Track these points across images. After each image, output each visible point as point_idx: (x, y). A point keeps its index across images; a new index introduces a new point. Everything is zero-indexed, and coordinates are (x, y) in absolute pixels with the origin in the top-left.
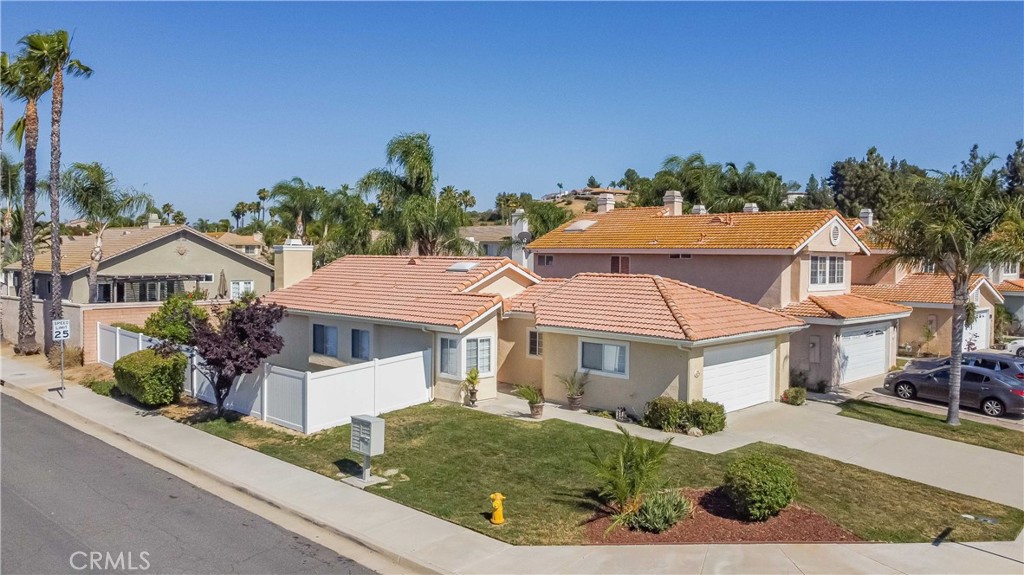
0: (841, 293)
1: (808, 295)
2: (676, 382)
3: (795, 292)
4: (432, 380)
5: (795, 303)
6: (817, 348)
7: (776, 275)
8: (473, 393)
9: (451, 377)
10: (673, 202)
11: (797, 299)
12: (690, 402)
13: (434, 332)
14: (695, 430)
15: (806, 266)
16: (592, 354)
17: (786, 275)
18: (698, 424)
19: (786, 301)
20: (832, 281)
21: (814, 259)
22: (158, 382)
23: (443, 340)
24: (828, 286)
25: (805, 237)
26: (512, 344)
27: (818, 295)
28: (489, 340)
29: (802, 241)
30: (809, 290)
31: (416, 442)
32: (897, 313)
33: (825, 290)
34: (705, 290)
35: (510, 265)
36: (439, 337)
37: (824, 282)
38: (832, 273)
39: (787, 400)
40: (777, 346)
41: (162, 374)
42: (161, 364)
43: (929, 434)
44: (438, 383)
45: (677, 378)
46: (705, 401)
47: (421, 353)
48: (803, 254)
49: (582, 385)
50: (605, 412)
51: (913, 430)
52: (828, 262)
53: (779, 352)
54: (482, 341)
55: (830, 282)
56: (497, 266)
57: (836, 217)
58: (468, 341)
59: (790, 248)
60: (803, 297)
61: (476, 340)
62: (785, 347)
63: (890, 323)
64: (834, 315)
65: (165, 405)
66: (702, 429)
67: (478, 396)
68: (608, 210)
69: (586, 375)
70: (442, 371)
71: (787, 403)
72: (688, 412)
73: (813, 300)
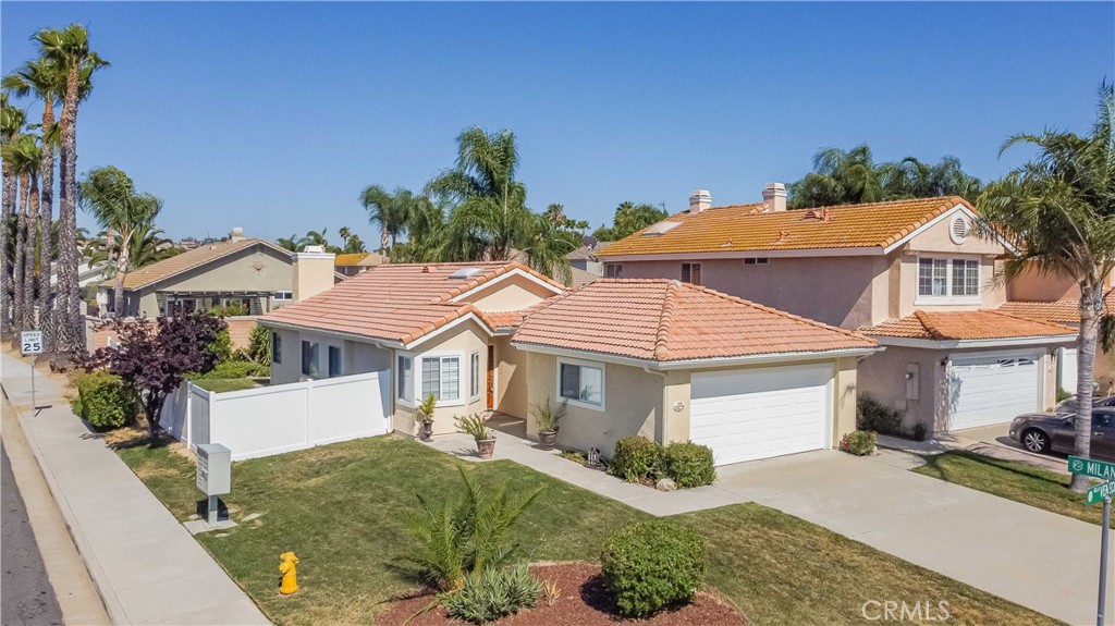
0: (975, 309)
1: (914, 309)
2: (651, 417)
3: (894, 307)
4: (390, 408)
5: (894, 320)
6: (915, 380)
7: (864, 284)
8: (427, 425)
9: (407, 404)
10: (772, 197)
11: (898, 316)
12: (666, 444)
13: (393, 349)
14: (666, 482)
15: (910, 272)
16: (570, 378)
17: (880, 284)
18: (671, 474)
19: (880, 317)
20: (958, 291)
21: (925, 262)
22: (104, 401)
23: (401, 359)
24: (949, 298)
25: (904, 232)
26: (515, 366)
27: (926, 310)
28: (457, 360)
29: (897, 236)
30: (914, 302)
31: (313, 482)
32: (1051, 336)
33: (943, 304)
34: (738, 299)
35: (517, 271)
36: (398, 354)
37: (943, 292)
38: (958, 281)
39: (850, 447)
40: (835, 375)
41: (110, 391)
42: (109, 381)
43: (1030, 504)
44: (397, 411)
45: (653, 412)
46: (689, 443)
47: (376, 373)
48: (901, 253)
49: (556, 419)
50: (577, 454)
51: (1008, 497)
52: (950, 268)
53: (837, 383)
54: (446, 360)
55: (954, 293)
56: (498, 271)
57: (960, 206)
58: (425, 360)
59: (878, 245)
60: (906, 312)
61: (437, 359)
62: (849, 377)
63: (1045, 349)
64: (935, 336)
65: (116, 428)
66: (675, 481)
67: (434, 427)
68: (701, 210)
69: (564, 405)
70: (400, 396)
71: (849, 452)
72: (660, 456)
73: (918, 316)
